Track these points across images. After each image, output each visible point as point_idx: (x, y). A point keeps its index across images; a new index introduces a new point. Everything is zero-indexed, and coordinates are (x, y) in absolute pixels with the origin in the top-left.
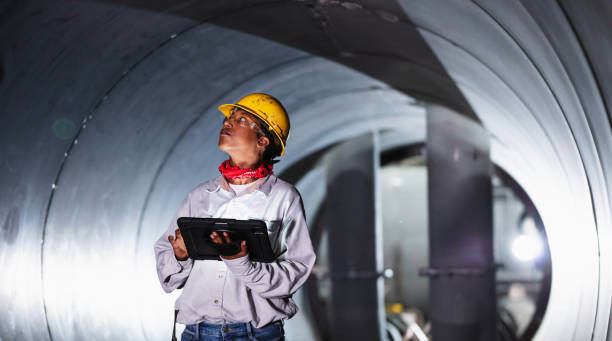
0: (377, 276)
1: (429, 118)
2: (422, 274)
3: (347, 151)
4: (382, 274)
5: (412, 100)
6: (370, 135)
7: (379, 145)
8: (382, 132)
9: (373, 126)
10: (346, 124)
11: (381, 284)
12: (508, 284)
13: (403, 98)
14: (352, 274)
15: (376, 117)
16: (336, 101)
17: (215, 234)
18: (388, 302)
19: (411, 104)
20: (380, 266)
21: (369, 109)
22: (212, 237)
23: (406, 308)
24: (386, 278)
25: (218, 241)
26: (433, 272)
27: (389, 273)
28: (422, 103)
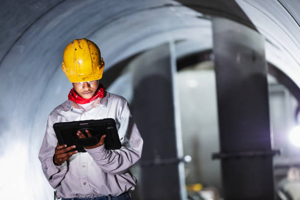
0: (178, 161)
1: (214, 28)
2: (215, 156)
3: (148, 59)
4: (182, 160)
5: (200, 14)
6: (167, 45)
7: (175, 53)
8: (177, 42)
9: (170, 37)
10: (147, 36)
11: (181, 168)
12: (287, 167)
13: (192, 13)
14: (158, 161)
15: (171, 30)
16: (137, 17)
17: (79, 132)
18: (189, 183)
19: (199, 17)
20: (180, 153)
21: (165, 24)
22: (78, 134)
23: (205, 187)
24: (186, 163)
25: (82, 137)
26: (224, 155)
27: (188, 159)
28: (208, 17)
